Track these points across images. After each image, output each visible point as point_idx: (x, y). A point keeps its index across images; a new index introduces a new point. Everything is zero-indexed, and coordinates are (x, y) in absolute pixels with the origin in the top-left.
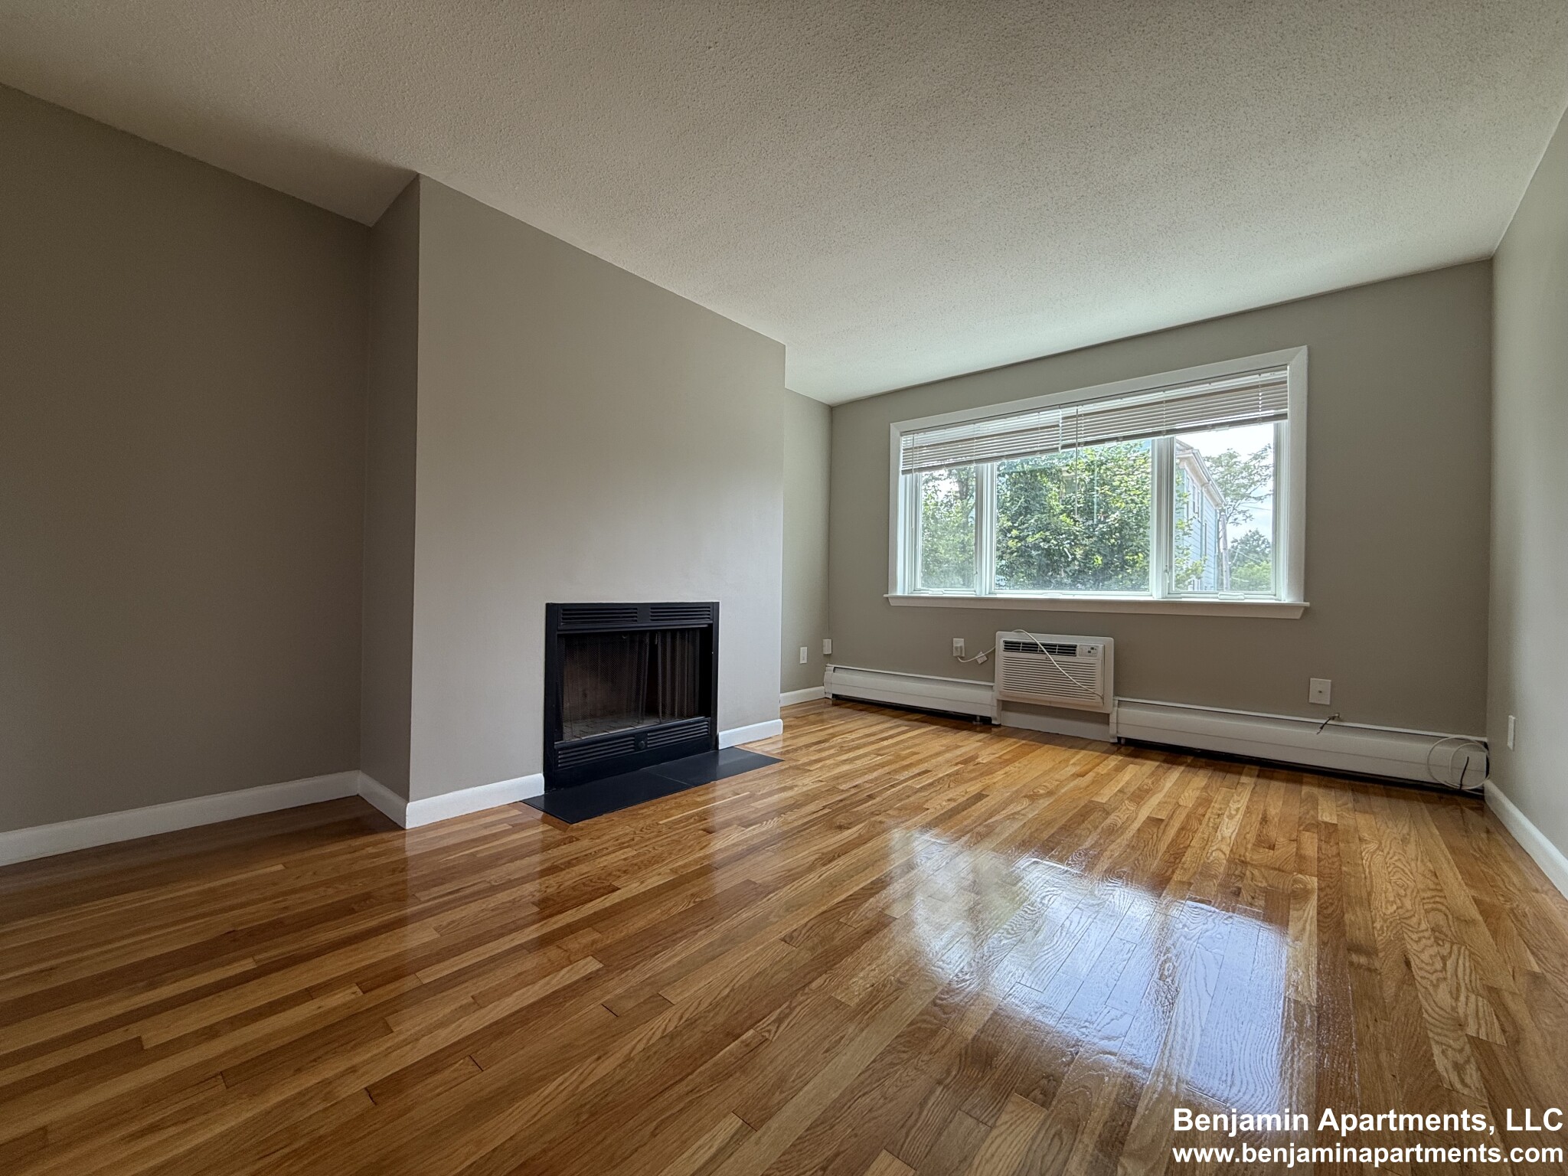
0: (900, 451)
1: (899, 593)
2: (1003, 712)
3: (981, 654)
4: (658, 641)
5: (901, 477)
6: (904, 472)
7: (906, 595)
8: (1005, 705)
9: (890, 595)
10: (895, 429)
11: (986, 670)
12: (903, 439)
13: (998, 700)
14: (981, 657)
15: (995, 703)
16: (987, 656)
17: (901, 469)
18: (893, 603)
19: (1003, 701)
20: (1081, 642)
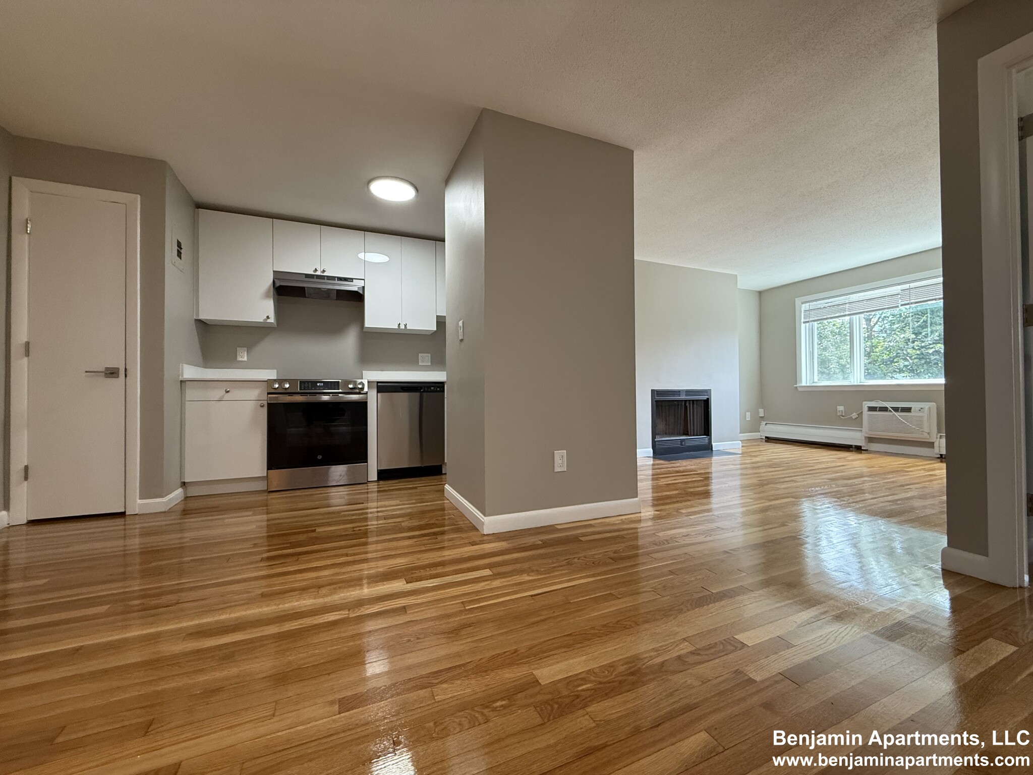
0: (801, 312)
1: (804, 384)
2: (869, 444)
3: (855, 414)
4: (687, 404)
5: (803, 325)
6: (804, 322)
7: (808, 385)
8: (871, 440)
9: (798, 385)
10: (798, 301)
11: (858, 422)
12: (803, 305)
13: (866, 437)
14: (854, 415)
15: (864, 438)
16: (858, 415)
17: (803, 320)
18: (800, 389)
19: (869, 437)
20: (914, 406)
